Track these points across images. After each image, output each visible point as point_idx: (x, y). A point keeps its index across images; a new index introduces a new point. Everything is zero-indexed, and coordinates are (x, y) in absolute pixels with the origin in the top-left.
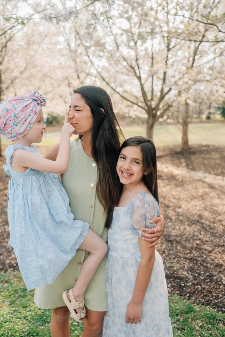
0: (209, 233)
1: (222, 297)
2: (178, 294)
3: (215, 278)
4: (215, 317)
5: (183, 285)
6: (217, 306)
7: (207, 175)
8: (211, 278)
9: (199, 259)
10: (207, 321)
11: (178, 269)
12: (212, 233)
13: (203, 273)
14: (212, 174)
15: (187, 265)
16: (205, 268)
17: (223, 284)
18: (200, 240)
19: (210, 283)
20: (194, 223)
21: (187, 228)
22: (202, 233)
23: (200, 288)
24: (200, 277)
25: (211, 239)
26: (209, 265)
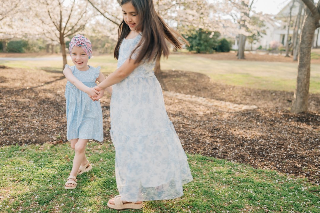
0: (190, 120)
1: (208, 150)
3: (201, 141)
4: (205, 158)
6: (205, 154)
7: (178, 94)
8: (198, 141)
9: (187, 132)
10: (200, 161)
12: (193, 120)
13: (192, 138)
14: (182, 94)
16: (192, 136)
17: (207, 143)
18: (184, 124)
19: (198, 143)
20: (177, 115)
22: (185, 120)
23: (191, 146)
24: (190, 141)
25: (192, 123)
26: (195, 135)
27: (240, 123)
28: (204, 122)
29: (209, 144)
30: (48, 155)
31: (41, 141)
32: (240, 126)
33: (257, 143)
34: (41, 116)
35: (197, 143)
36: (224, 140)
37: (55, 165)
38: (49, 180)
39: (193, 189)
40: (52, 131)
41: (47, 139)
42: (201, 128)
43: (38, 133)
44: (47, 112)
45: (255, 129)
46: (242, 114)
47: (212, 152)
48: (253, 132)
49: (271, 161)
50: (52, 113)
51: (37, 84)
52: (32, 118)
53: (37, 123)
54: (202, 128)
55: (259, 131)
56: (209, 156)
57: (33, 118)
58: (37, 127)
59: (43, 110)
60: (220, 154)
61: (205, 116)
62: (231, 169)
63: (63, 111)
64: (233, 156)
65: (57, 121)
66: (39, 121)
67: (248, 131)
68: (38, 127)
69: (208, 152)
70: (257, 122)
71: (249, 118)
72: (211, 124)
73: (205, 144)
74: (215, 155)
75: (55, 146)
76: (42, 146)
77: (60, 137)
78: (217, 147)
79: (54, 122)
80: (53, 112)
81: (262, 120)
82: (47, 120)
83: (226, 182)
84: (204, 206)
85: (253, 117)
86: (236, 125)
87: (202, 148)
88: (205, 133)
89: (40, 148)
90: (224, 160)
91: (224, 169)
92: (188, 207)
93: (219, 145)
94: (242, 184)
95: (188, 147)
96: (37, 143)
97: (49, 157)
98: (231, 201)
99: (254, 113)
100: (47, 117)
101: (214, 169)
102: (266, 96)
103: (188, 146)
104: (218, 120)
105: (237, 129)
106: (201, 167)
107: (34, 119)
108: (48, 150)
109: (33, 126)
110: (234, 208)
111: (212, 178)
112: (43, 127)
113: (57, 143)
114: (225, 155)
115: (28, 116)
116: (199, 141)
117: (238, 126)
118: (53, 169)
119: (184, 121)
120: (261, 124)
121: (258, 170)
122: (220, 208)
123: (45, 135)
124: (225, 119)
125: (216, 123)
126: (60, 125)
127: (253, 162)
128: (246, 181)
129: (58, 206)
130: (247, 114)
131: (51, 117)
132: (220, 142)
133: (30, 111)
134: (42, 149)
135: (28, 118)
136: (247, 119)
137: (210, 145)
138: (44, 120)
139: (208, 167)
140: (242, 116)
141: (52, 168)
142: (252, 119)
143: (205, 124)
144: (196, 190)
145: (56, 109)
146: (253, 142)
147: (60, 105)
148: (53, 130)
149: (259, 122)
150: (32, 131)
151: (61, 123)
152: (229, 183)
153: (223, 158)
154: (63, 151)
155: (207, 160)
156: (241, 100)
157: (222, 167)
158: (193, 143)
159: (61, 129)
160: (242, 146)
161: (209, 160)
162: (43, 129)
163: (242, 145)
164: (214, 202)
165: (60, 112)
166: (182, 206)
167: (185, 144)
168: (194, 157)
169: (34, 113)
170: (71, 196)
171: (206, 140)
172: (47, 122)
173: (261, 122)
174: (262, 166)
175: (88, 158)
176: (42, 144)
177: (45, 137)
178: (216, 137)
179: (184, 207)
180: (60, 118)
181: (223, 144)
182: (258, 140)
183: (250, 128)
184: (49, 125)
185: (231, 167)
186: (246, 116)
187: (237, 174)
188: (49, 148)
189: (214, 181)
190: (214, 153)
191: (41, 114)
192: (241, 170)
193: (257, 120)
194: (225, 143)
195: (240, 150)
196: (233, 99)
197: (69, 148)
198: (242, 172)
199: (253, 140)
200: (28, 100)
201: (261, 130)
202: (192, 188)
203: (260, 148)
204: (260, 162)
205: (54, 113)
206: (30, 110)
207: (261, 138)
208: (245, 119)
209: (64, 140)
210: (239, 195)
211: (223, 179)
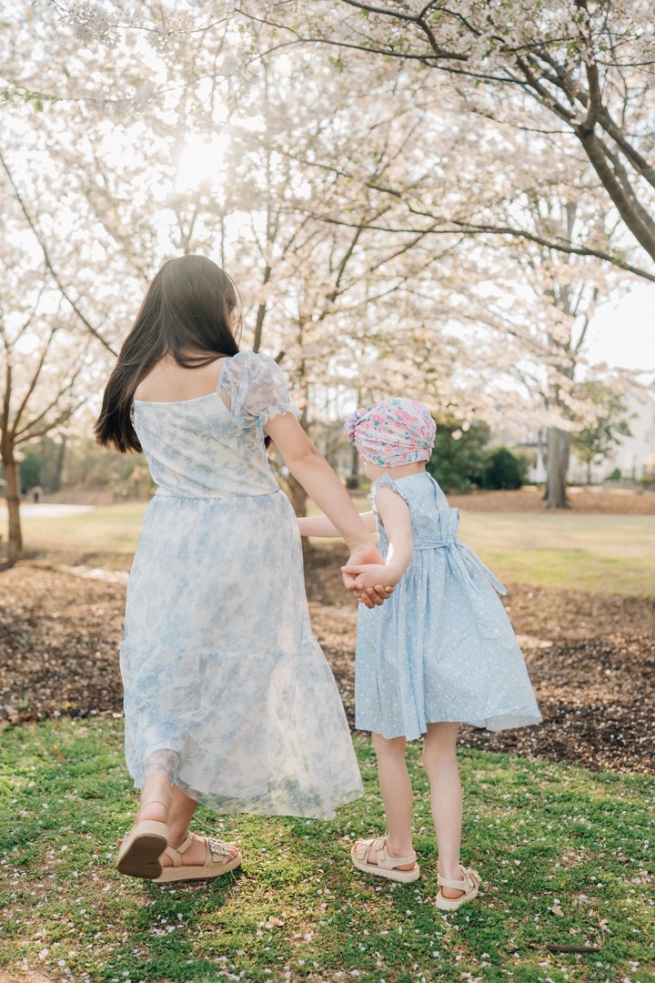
27: (554, 672)
32: (553, 680)
33: (602, 716)
37: (27, 769)
38: (15, 801)
45: (597, 686)
46: (560, 651)
47: (472, 737)
48: (592, 693)
49: (641, 756)
55: (611, 691)
60: (495, 743)
62: (528, 773)
63: (23, 646)
64: (531, 746)
65: (12, 669)
67: (578, 691)
70: (603, 669)
71: (581, 660)
74: (482, 744)
75: (16, 728)
77: (28, 706)
81: (620, 662)
83: (512, 802)
85: (591, 657)
90: (506, 755)
91: (508, 775)
94: (555, 805)
98: (525, 841)
99: (595, 647)
101: (480, 775)
102: (638, 616)
105: (546, 687)
110: (534, 854)
111: (471, 793)
113: (22, 721)
117: (550, 679)
118: (21, 777)
120: (614, 673)
121: (602, 776)
122: (497, 856)
126: (21, 678)
127: (591, 760)
128: (569, 799)
129: (53, 852)
130: (575, 649)
136: (574, 662)
140: (561, 654)
141: (18, 774)
142: (591, 663)
146: (588, 714)
147: (12, 629)
148: (4, 689)
149: (610, 668)
151: (24, 674)
152: (520, 804)
153: (505, 751)
156: (562, 628)
157: (500, 771)
159: (26, 689)
160: (557, 722)
163: (559, 720)
165: (17, 647)
170: (85, 833)
173: (617, 669)
174: (614, 767)
175: (116, 753)
180: (19, 662)
182: (605, 708)
183: (585, 683)
185: (526, 770)
186: (571, 656)
187: (544, 786)
189: (477, 801)
190: (479, 739)
192: (556, 776)
193: (604, 663)
195: (554, 731)
196: (536, 627)
197: (56, 733)
198: (558, 781)
199: (590, 707)
201: (616, 688)
203: (611, 727)
204: (608, 757)
207: (613, 703)
208: (570, 661)
209: (39, 715)
210: (550, 827)
211: (505, 797)
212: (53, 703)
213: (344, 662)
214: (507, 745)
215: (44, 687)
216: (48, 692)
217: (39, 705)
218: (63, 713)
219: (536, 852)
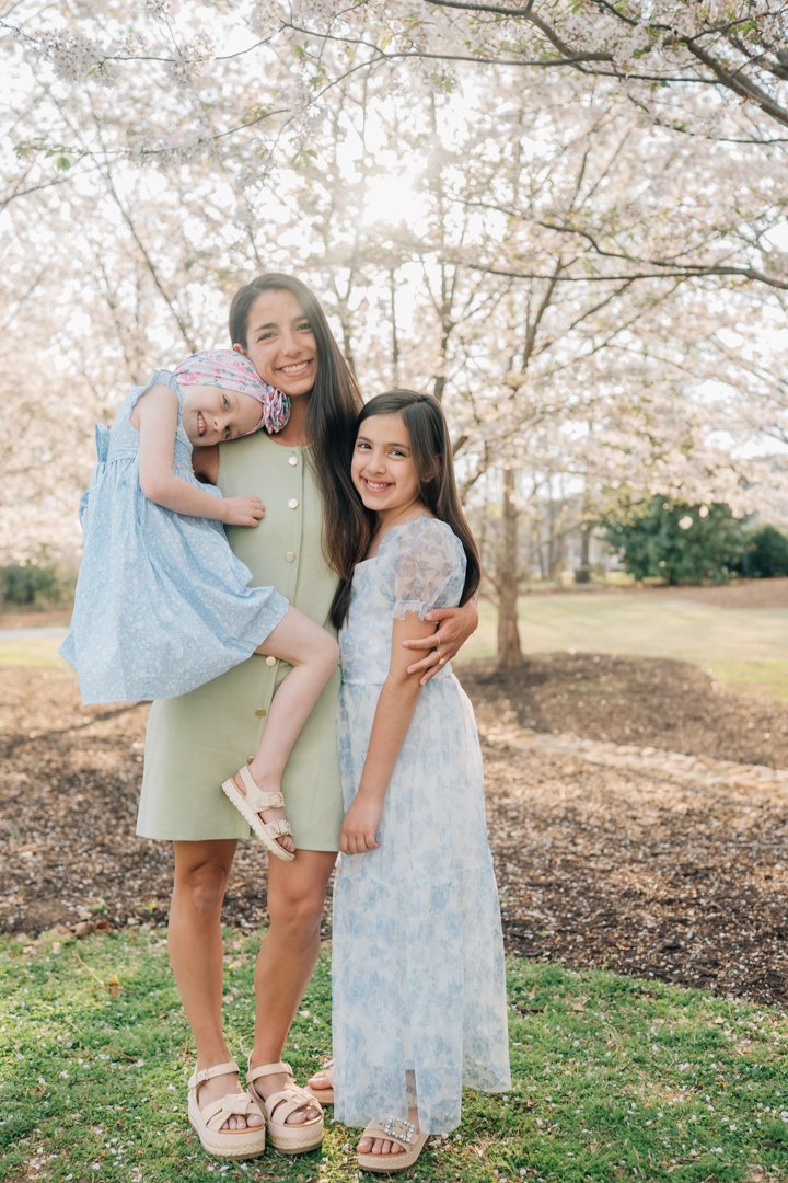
0: (601, 840)
1: (645, 952)
2: (516, 955)
3: (623, 917)
4: (628, 985)
5: (531, 937)
7: (588, 743)
8: (612, 918)
9: (575, 884)
10: (604, 995)
11: (514, 907)
12: (610, 840)
13: (589, 909)
14: (603, 741)
15: (537, 897)
16: (592, 900)
17: (646, 927)
18: (574, 853)
19: (609, 928)
20: (554, 823)
21: (534, 835)
22: (580, 841)
23: (579, 939)
24: (581, 919)
25: (606, 851)
26: (603, 895)
28: (653, 846)
29: (651, 931)
30: (48, 973)
31: (36, 922)
34: (53, 834)
35: (605, 927)
36: (713, 915)
37: (66, 1010)
39: (555, 1102)
40: (81, 886)
41: (56, 916)
42: (632, 871)
43: (32, 896)
44: (77, 818)
47: (659, 960)
50: (92, 821)
51: (65, 721)
52: (22, 839)
53: (35, 860)
54: (636, 870)
56: (644, 977)
57: (25, 843)
58: (32, 875)
59: (62, 813)
60: (688, 970)
61: (663, 824)
62: (722, 1026)
64: (737, 977)
65: (106, 849)
66: (44, 853)
68: (36, 873)
69: (644, 961)
72: (678, 854)
73: (638, 931)
75: (79, 942)
76: (36, 943)
77: (104, 908)
78: (682, 943)
79: (94, 856)
80: (97, 818)
82: (71, 846)
83: (689, 1078)
84: (581, 1170)
86: (779, 857)
87: (621, 947)
88: (645, 890)
89: (25, 950)
90: (699, 991)
91: (694, 1028)
92: (523, 1171)
93: (689, 936)
94: (750, 1085)
95: (569, 944)
96: (22, 930)
97: (52, 981)
98: (693, 1152)
100: (71, 837)
101: (655, 1027)
103: (569, 938)
104: (709, 838)
105: (781, 872)
106: (603, 1017)
107: (27, 846)
108: (53, 957)
109: (17, 872)
111: (635, 1060)
112: (50, 873)
113: (90, 930)
114: (705, 975)
115: (9, 835)
116: (615, 920)
118: (55, 1024)
119: (575, 845)
123: (51, 903)
124: (738, 835)
125: (699, 850)
126: (111, 864)
128: (773, 1075)
131: (88, 837)
132: (696, 923)
133: (19, 816)
134: (34, 952)
135: (7, 842)
137: (655, 936)
138: (61, 848)
139: (628, 1020)
141: (53, 1018)
143: (655, 855)
144: (564, 1107)
145: (109, 807)
147: (126, 791)
148: (85, 882)
150: (10, 887)
151: (118, 857)
152: (700, 1081)
153: (700, 985)
154: (104, 960)
155: (632, 991)
157: (684, 1020)
158: (593, 926)
159: (112, 880)
161: (642, 993)
162: (48, 881)
164: (626, 1153)
165: (123, 817)
166: (496, 1167)
167: (560, 931)
168: (584, 980)
169: (32, 824)
171: (643, 914)
172: (70, 856)
176: (36, 937)
177: (50, 908)
178: (684, 904)
179: (507, 1170)
180: (118, 838)
181: (706, 931)
184: (74, 867)
185: (720, 1020)
187: (743, 1048)
188: (56, 947)
189: (642, 1075)
190: (668, 964)
191: (53, 828)
192: (762, 1031)
194: (717, 926)
195: (772, 953)
197: (127, 949)
198: (764, 1040)
200: (23, 777)
202: (549, 1099)
205: (100, 822)
206: (19, 813)
209: (116, 919)
210: (733, 1128)
211: (682, 1067)
212: (136, 902)
213: (523, 832)
214: (704, 975)
215: (135, 877)
216: (136, 884)
217: (119, 906)
218: (145, 918)
219: (703, 1174)
